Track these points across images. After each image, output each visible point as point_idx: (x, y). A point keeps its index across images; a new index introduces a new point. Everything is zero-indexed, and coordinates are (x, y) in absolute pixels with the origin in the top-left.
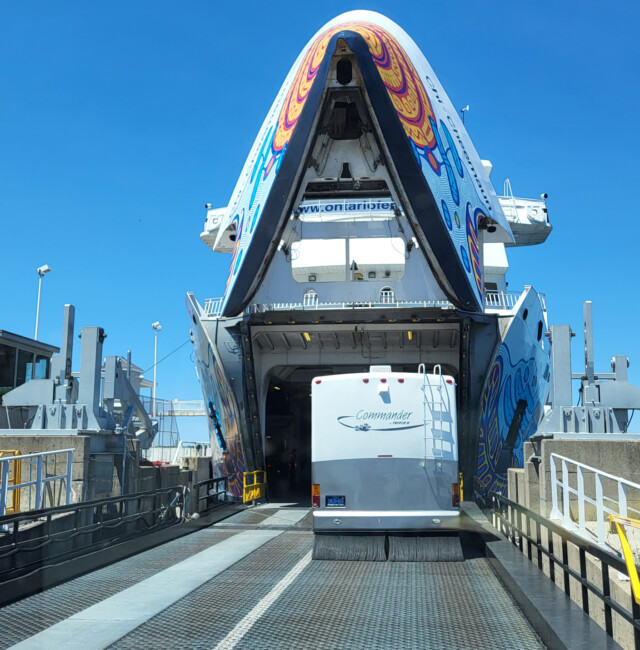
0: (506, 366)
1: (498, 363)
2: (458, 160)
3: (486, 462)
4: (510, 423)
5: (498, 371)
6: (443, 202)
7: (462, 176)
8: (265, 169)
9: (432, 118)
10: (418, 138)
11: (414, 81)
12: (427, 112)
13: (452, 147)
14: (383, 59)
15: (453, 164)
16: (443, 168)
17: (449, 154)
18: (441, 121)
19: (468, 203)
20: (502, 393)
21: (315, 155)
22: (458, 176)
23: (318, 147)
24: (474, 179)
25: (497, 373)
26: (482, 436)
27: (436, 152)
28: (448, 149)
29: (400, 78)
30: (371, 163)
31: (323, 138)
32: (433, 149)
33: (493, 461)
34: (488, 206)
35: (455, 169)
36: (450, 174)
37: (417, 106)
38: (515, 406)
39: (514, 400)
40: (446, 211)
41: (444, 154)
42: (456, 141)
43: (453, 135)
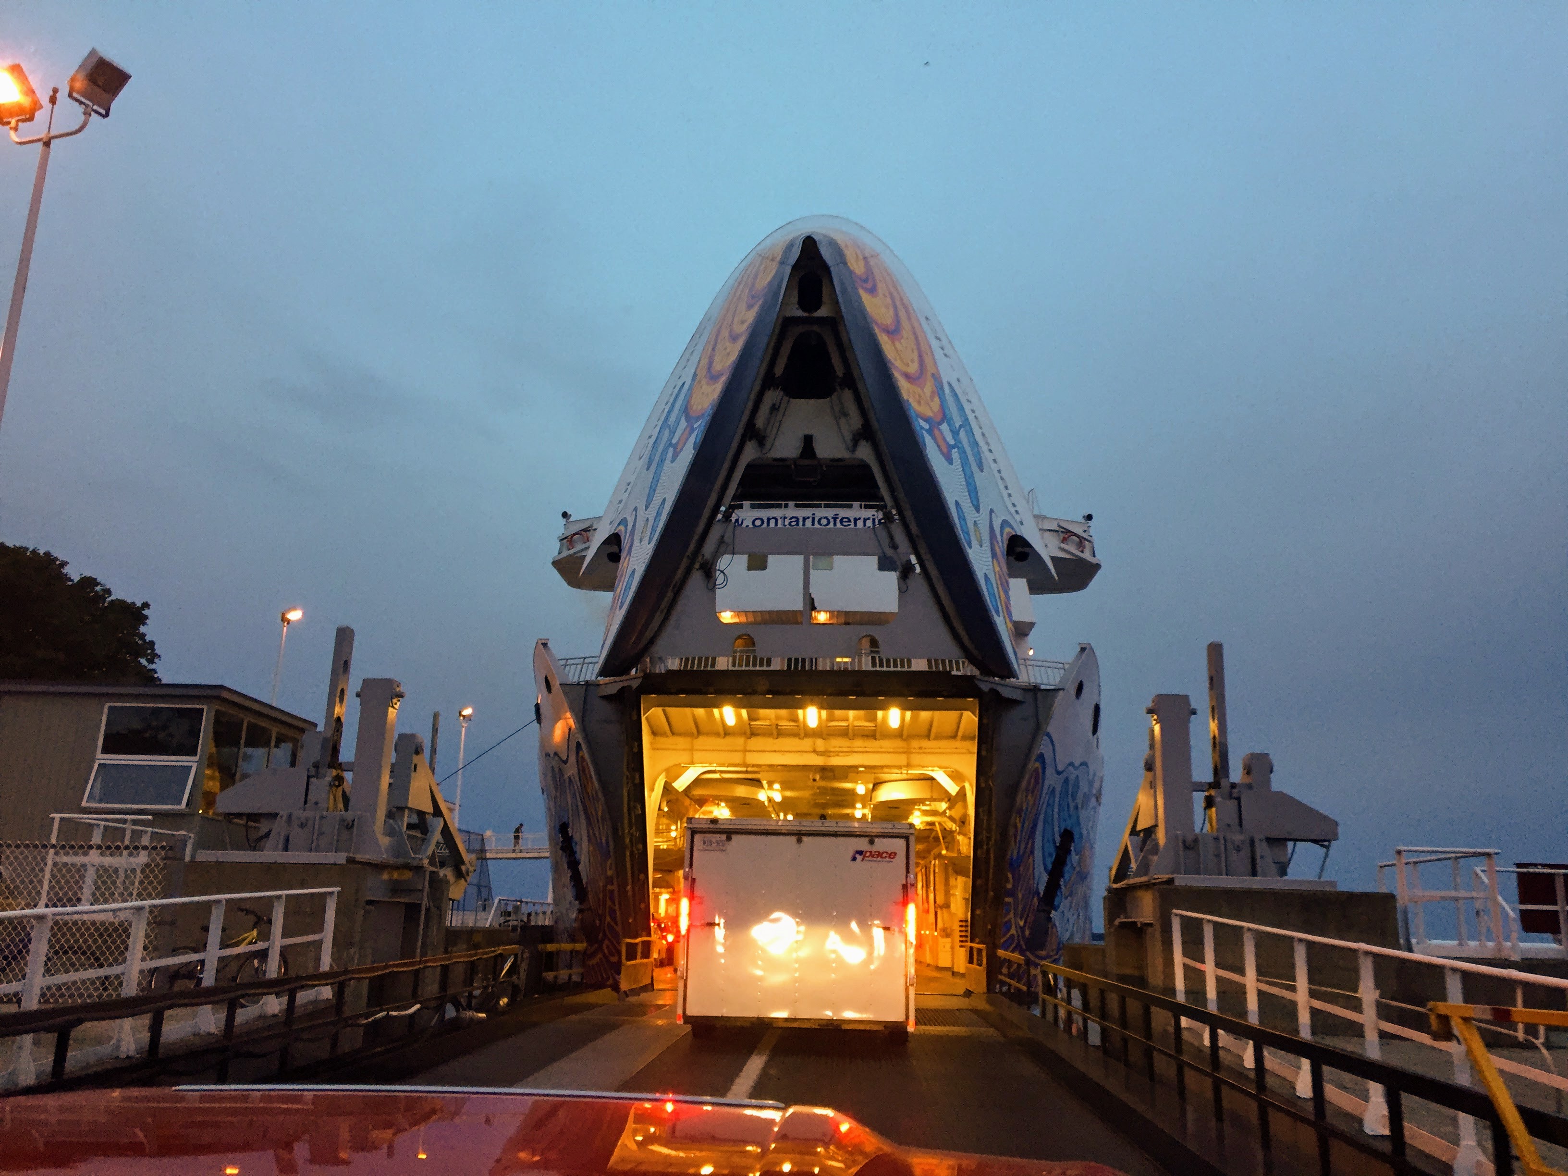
0: (1049, 771)
1: (1038, 765)
2: (975, 444)
3: (1013, 931)
4: (1050, 867)
5: (1038, 777)
6: (957, 503)
7: (982, 471)
8: (675, 446)
9: (937, 378)
10: (919, 403)
11: (909, 318)
12: (930, 369)
13: (966, 422)
14: (866, 281)
15: (968, 450)
16: (955, 453)
17: (962, 434)
18: (950, 384)
19: (992, 511)
20: (1042, 817)
21: (760, 422)
22: (975, 469)
23: (764, 409)
24: (997, 474)
25: (1037, 782)
26: (1009, 886)
27: (944, 427)
28: (961, 426)
29: (891, 312)
30: (848, 437)
31: (772, 396)
32: (940, 423)
33: (1022, 929)
34: (1017, 517)
35: (971, 459)
36: (965, 463)
37: (915, 355)
38: (1058, 840)
39: (1056, 829)
40: (962, 518)
41: (955, 433)
42: (971, 417)
43: (967, 408)
